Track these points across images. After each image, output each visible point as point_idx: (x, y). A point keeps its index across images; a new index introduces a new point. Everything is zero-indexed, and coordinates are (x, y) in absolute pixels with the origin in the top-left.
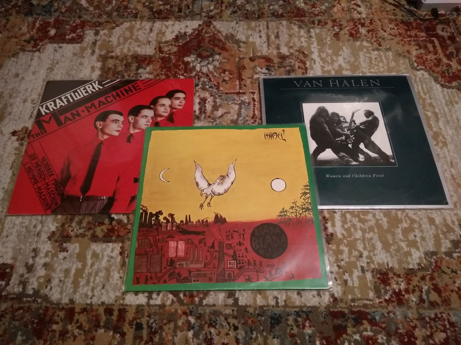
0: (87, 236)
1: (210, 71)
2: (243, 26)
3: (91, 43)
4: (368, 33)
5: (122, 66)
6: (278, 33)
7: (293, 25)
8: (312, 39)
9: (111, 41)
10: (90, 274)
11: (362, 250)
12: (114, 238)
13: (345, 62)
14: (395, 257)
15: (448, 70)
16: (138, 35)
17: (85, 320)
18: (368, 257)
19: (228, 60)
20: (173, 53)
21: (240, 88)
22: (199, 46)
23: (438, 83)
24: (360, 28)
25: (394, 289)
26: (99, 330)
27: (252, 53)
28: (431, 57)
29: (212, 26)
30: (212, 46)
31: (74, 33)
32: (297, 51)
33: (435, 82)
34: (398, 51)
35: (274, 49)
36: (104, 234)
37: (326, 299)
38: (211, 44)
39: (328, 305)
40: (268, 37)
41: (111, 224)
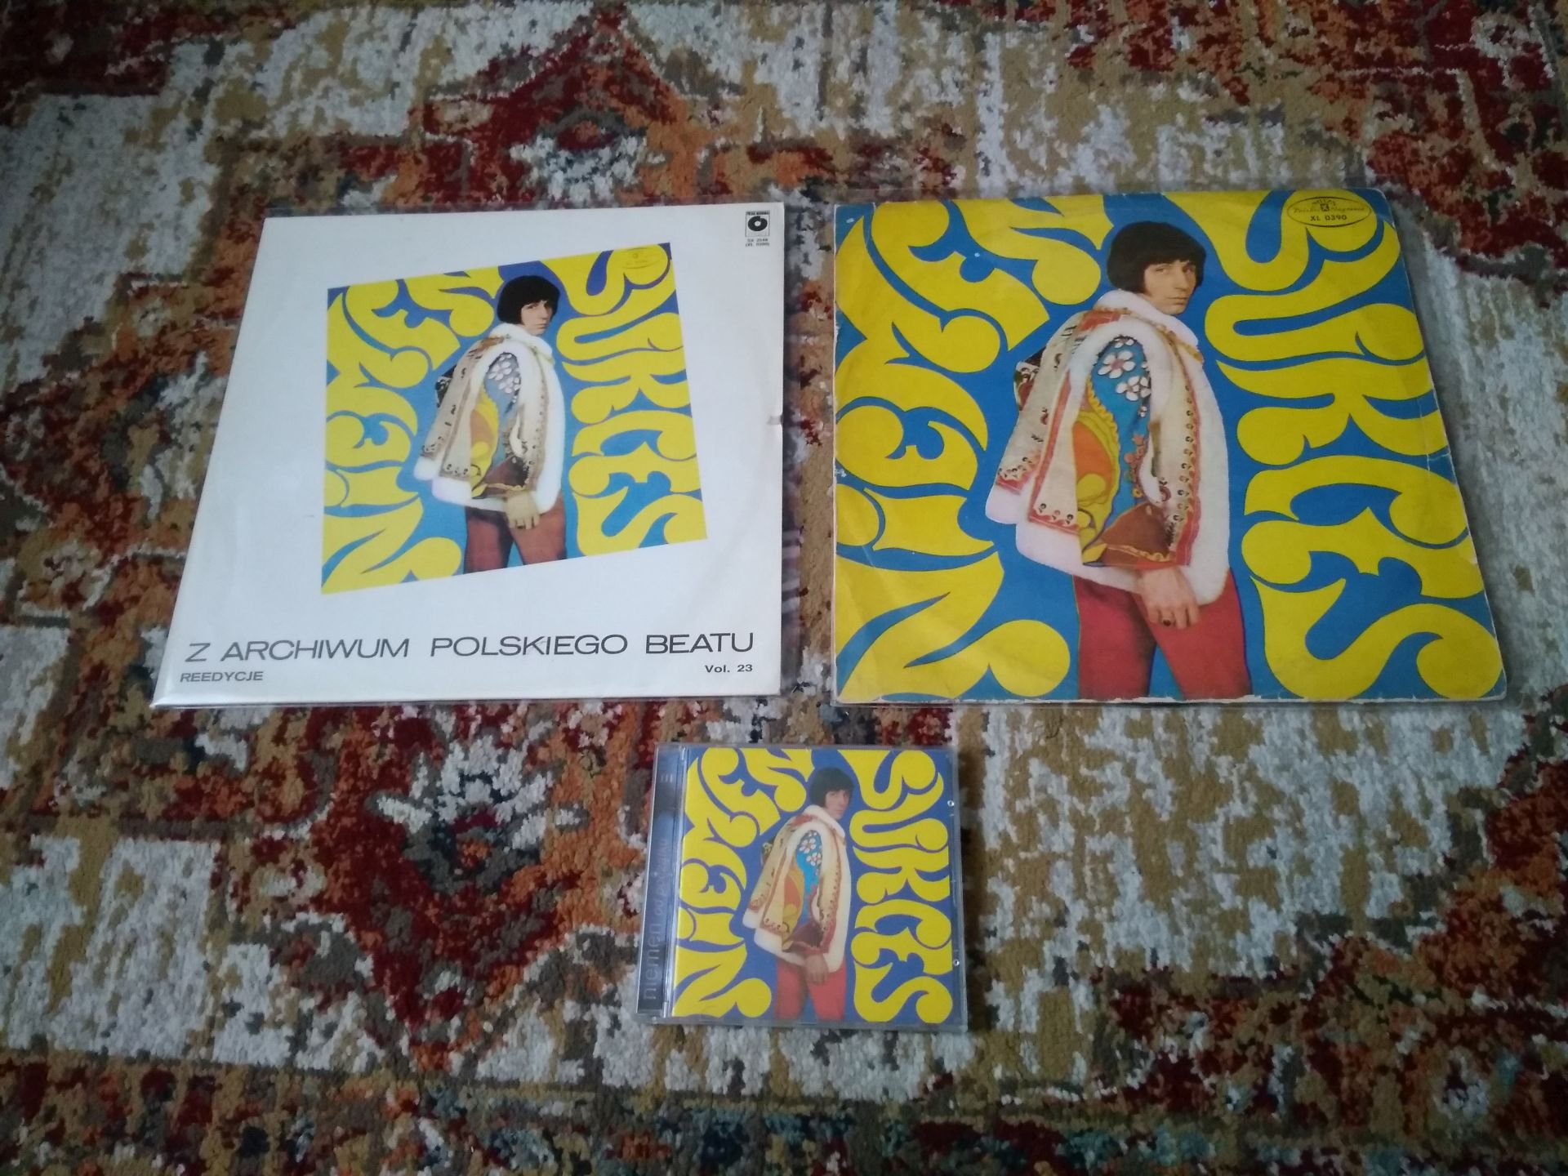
0: (107, 810)
2: (738, 21)
3: (190, 92)
4: (1206, 49)
5: (289, 177)
6: (863, 52)
7: (920, 15)
8: (986, 74)
9: (260, 85)
10: (108, 950)
11: (1067, 899)
12: (195, 824)
13: (1100, 167)
14: (1186, 931)
15: (1492, 201)
16: (355, 61)
17: (75, 1112)
18: (1089, 926)
19: (670, 156)
20: (475, 129)
22: (568, 103)
23: (1446, 253)
24: (1177, 29)
25: (1162, 1052)
26: (118, 1149)
27: (760, 128)
28: (1437, 145)
29: (624, 23)
30: (614, 103)
31: (135, 54)
32: (927, 122)
33: (1438, 247)
34: (1308, 121)
35: (840, 114)
36: (163, 806)
37: (912, 1077)
38: (613, 96)
39: (915, 1100)
40: (826, 67)
41: (191, 771)
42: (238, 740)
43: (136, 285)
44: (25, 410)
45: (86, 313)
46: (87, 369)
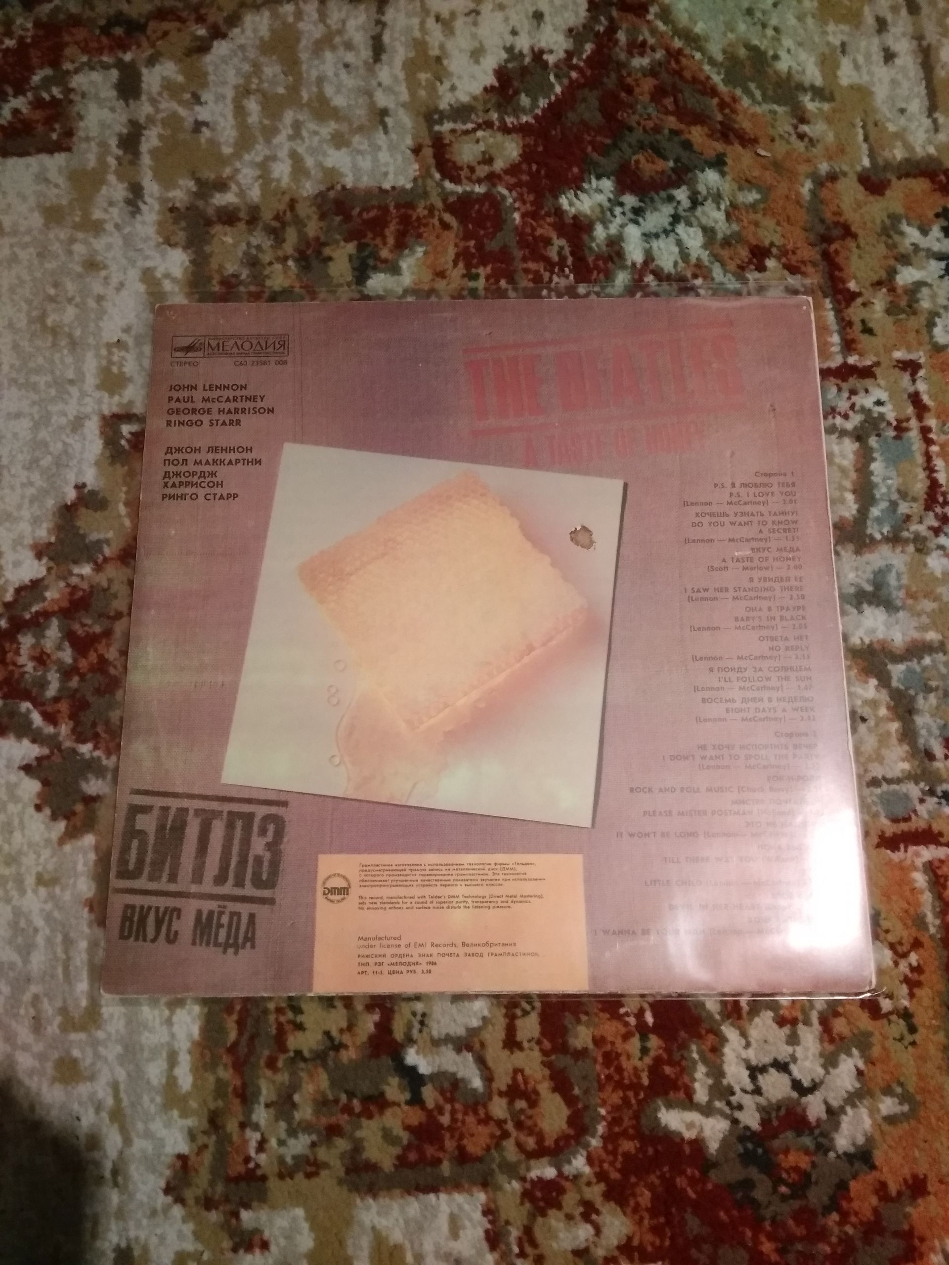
0: (326, 1165)
1: (693, 260)
3: (113, 142)
5: (284, 259)
9: (206, 124)
12: (446, 1168)
19: (766, 191)
20: (507, 172)
21: (848, 346)
27: (865, 147)
29: (654, 9)
30: (672, 121)
31: (19, 91)
36: (396, 1151)
38: (667, 113)
40: (926, 56)
41: (416, 1100)
42: (459, 1050)
43: (126, 429)
44: (38, 623)
45: (72, 478)
46: (100, 558)
